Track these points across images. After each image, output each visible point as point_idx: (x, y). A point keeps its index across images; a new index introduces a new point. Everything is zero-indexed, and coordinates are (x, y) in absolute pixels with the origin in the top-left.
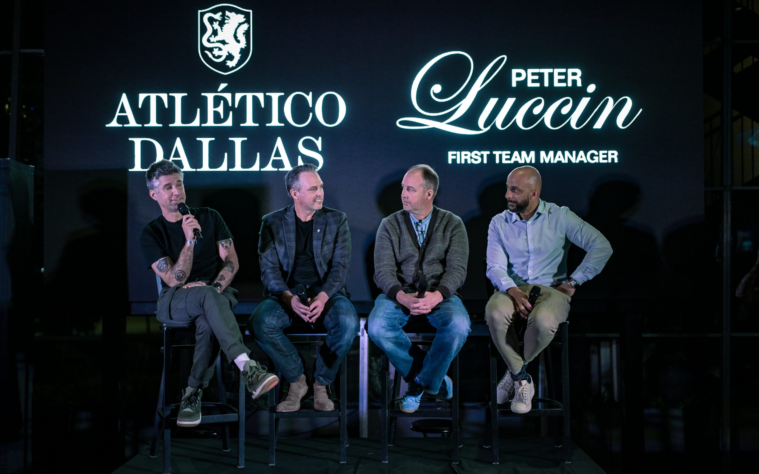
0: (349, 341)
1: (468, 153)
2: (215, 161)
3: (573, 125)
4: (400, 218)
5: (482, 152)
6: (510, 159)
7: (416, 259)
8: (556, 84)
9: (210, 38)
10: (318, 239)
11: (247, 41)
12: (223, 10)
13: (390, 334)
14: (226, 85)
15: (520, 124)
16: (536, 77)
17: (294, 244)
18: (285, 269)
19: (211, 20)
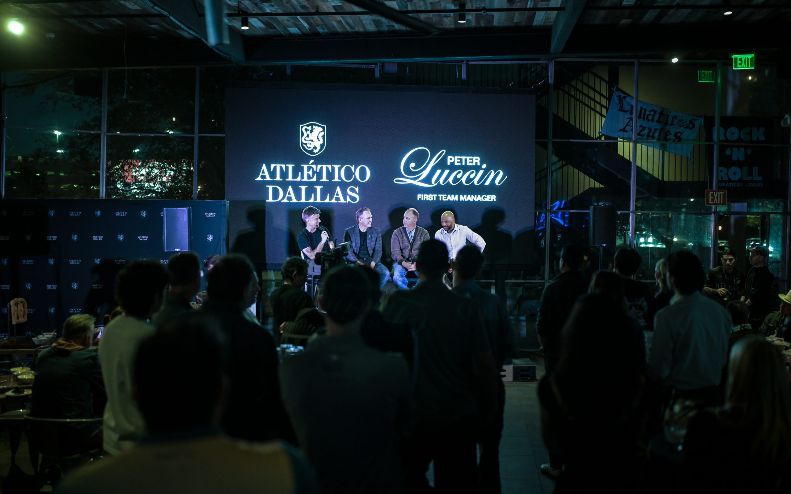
0: (386, 280)
1: (427, 195)
2: (308, 197)
3: (476, 183)
4: (402, 230)
5: (434, 195)
6: (446, 199)
7: (409, 248)
8: (468, 164)
9: (306, 139)
10: (369, 240)
11: (323, 140)
12: (312, 125)
13: (401, 279)
14: (313, 161)
15: (451, 182)
16: (459, 161)
17: (359, 241)
18: (355, 251)
19: (306, 130)
